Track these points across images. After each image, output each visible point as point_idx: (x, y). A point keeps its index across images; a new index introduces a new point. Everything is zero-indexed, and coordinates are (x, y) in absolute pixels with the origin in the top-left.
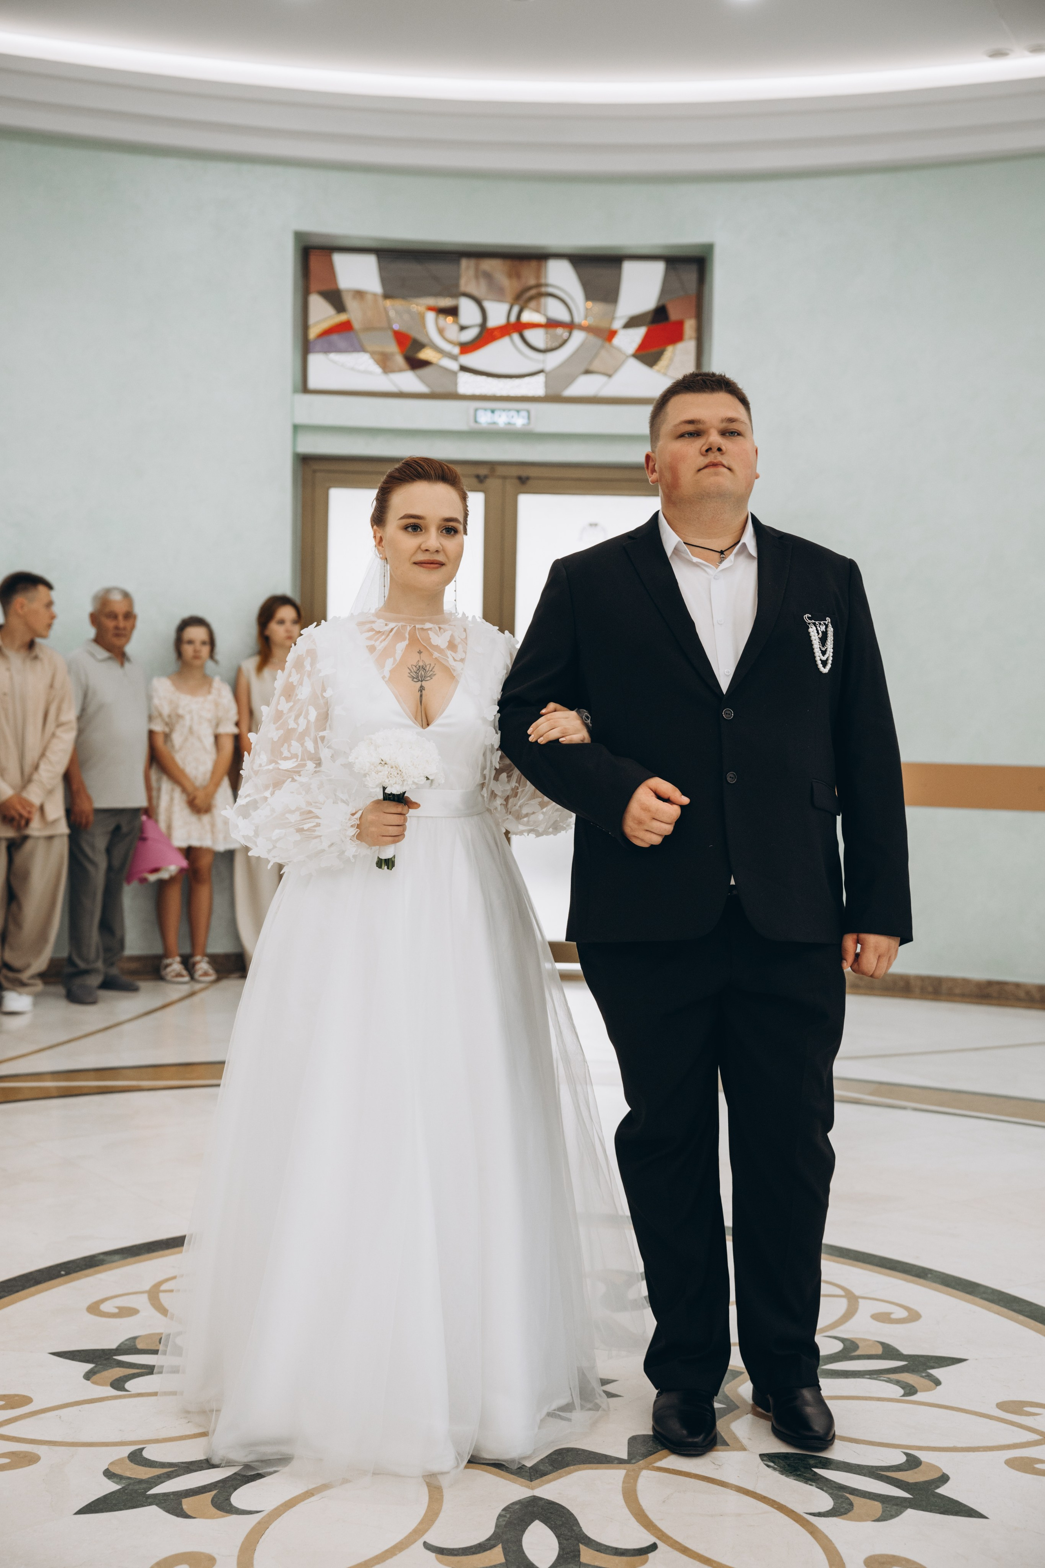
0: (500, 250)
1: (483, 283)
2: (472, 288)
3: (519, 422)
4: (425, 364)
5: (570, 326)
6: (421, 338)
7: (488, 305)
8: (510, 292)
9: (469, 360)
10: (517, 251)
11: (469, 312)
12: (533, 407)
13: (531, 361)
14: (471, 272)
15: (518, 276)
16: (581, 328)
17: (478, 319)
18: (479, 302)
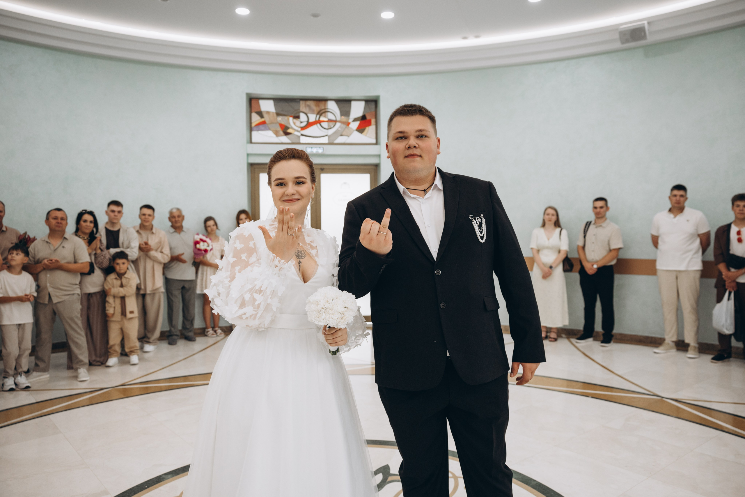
0: (312, 98)
1: (307, 109)
2: (304, 110)
3: (320, 151)
4: (289, 134)
5: (336, 121)
6: (288, 125)
7: (309, 115)
8: (316, 112)
9: (304, 132)
10: (318, 98)
11: (303, 117)
12: (325, 146)
13: (324, 132)
14: (304, 105)
15: (319, 106)
16: (340, 122)
17: (306, 119)
18: (306, 114)
